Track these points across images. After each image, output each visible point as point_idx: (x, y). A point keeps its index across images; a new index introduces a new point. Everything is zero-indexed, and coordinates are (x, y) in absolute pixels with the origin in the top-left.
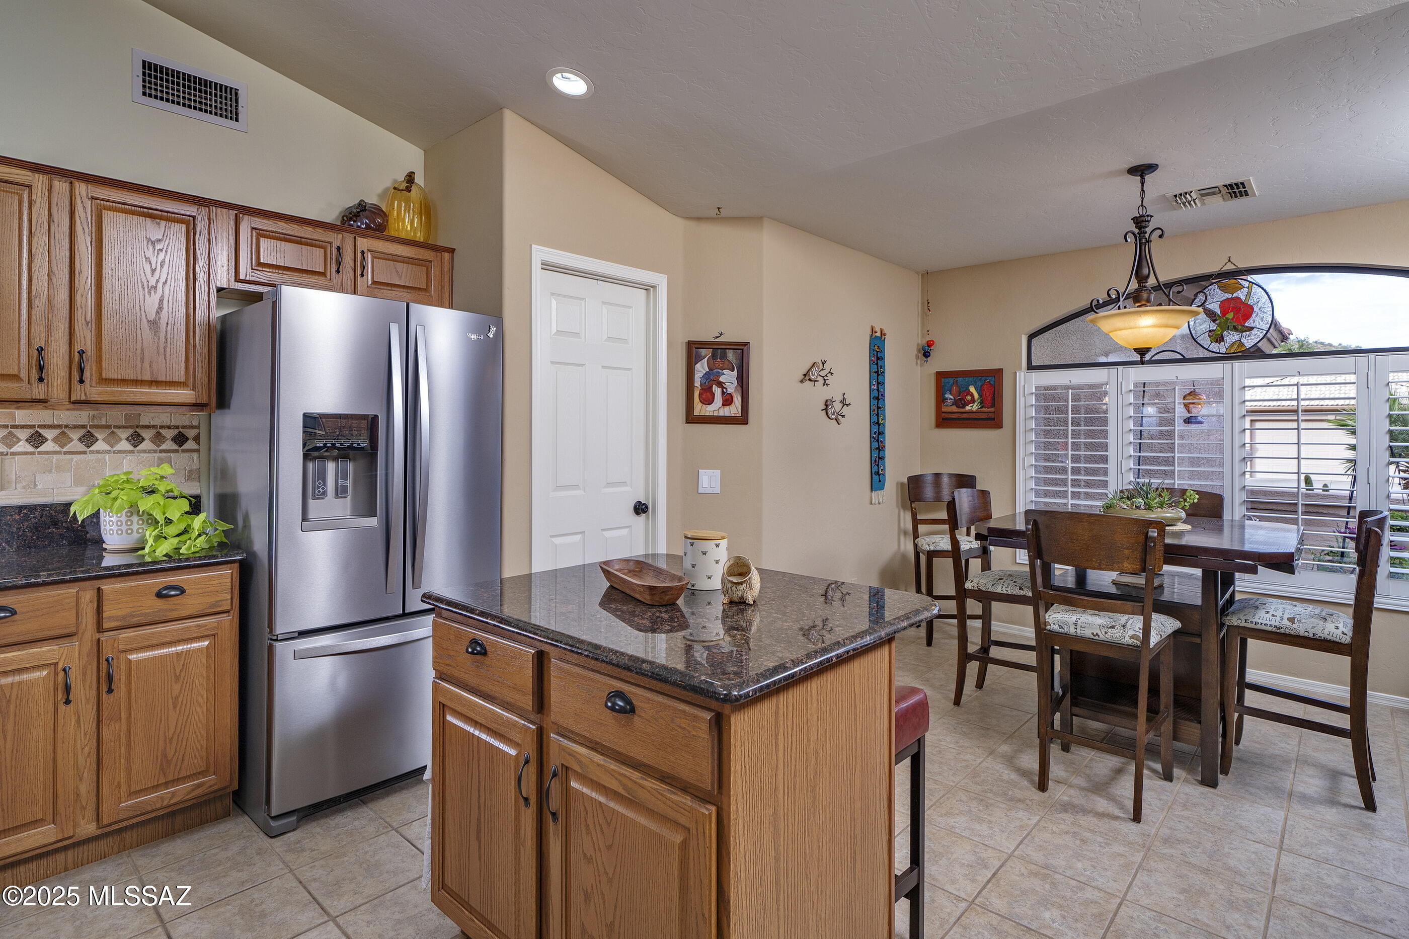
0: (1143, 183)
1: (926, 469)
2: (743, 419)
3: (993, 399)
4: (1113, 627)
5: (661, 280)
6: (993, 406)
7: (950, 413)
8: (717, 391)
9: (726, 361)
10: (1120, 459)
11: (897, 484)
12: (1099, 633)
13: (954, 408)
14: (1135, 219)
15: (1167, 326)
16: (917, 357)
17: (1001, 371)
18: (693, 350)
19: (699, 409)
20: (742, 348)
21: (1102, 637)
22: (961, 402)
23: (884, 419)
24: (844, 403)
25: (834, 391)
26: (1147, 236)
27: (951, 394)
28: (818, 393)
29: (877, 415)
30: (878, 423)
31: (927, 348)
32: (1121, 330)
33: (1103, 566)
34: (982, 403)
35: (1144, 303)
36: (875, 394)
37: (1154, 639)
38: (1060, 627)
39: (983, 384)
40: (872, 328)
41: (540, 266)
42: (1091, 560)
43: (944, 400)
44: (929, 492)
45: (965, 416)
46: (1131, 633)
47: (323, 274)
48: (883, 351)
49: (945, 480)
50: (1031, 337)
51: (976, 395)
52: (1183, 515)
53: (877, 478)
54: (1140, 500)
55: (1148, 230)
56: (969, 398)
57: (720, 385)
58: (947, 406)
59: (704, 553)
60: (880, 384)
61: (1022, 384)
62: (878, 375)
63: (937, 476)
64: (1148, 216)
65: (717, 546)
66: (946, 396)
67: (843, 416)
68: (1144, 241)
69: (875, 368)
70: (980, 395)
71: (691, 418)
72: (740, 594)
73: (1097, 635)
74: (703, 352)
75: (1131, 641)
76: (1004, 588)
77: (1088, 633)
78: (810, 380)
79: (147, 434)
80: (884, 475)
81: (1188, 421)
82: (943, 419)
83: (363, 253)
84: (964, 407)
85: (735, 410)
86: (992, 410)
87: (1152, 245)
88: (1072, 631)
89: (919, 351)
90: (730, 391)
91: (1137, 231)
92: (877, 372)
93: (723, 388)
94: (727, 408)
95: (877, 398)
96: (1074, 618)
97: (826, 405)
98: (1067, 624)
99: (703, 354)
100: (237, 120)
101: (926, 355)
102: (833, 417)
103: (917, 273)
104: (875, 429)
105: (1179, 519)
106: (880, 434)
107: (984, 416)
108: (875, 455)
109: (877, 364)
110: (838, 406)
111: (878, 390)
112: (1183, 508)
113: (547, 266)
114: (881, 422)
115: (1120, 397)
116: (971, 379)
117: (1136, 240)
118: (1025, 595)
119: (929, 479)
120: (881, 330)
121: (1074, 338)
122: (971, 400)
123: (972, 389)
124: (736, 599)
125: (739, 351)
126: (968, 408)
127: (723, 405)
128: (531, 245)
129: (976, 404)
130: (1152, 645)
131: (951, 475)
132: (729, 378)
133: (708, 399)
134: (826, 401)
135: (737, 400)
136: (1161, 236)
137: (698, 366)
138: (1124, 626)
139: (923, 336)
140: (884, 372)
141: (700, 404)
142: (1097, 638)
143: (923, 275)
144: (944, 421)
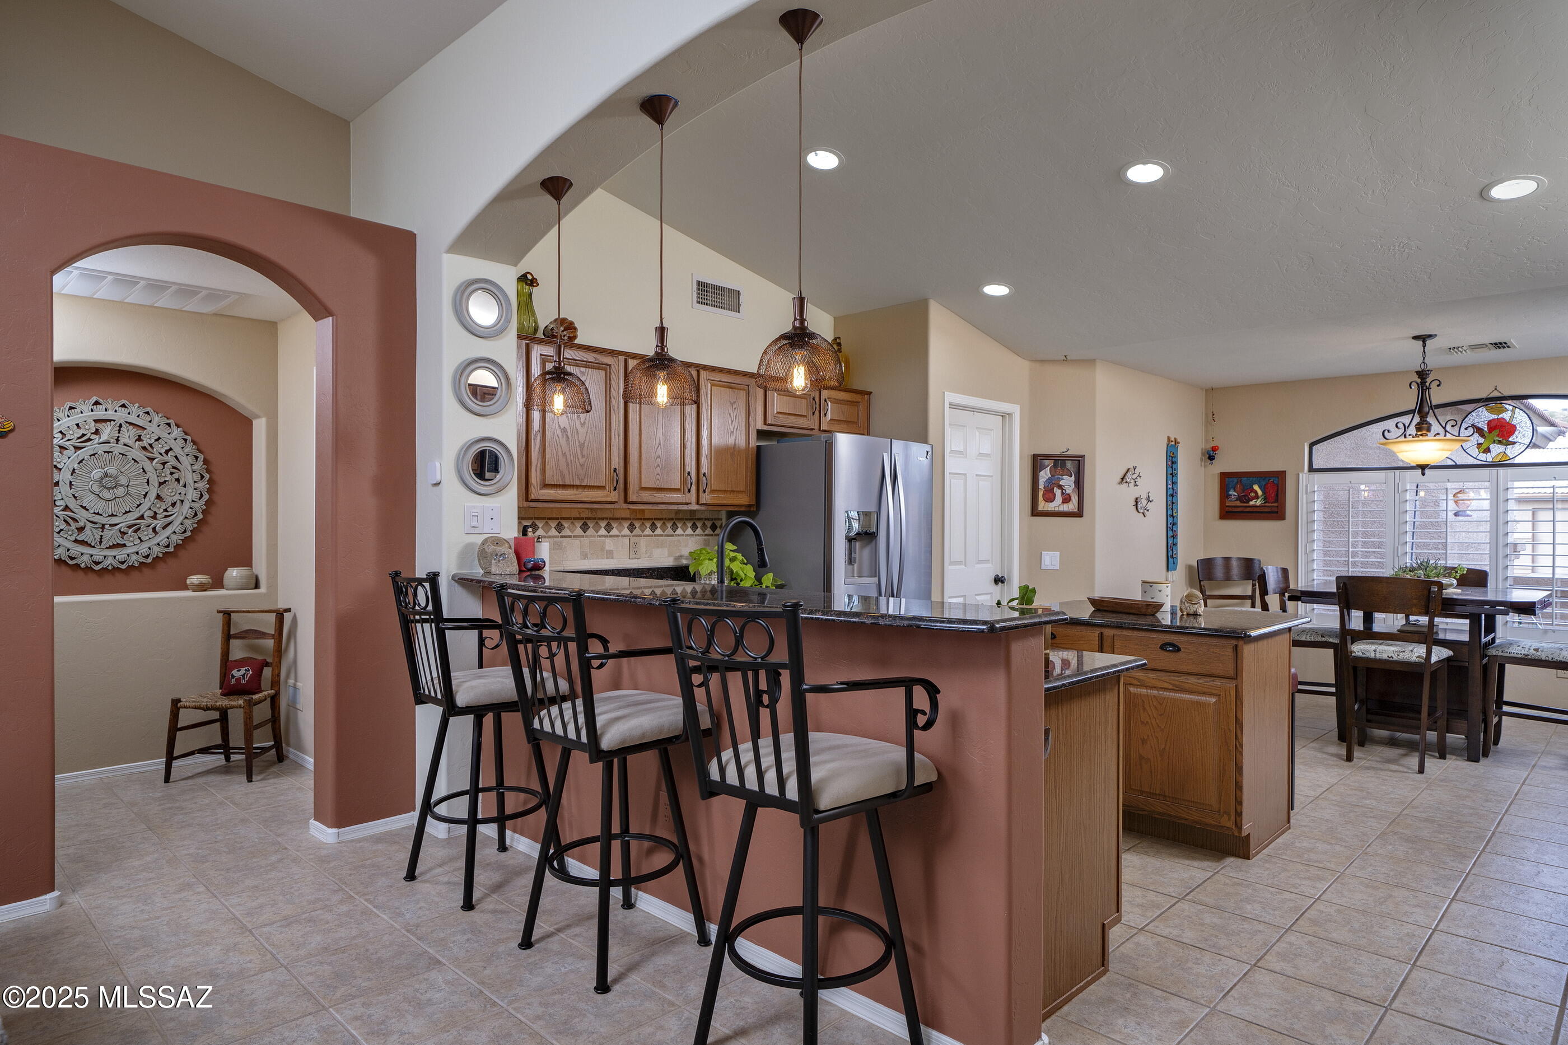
0: (1424, 347)
1: (1217, 553)
2: (1079, 514)
3: (1277, 496)
4: (1404, 652)
5: (1015, 409)
6: (1277, 501)
7: (1235, 507)
8: (1058, 492)
9: (1065, 470)
10: (1396, 544)
11: (1186, 565)
12: (1393, 656)
13: (1238, 503)
14: (1418, 373)
15: (1443, 450)
16: (1201, 460)
17: (1284, 473)
18: (1037, 462)
19: (1043, 506)
20: (1079, 461)
21: (1395, 658)
22: (1244, 498)
23: (1177, 512)
24: (1149, 500)
25: (1141, 492)
26: (1427, 384)
27: (1235, 491)
28: (1130, 492)
29: (1172, 509)
30: (1172, 516)
31: (1212, 452)
32: (1406, 451)
33: (1397, 611)
34: (1266, 499)
35: (1424, 432)
36: (1170, 492)
37: (1434, 659)
38: (1363, 653)
39: (1267, 484)
40: (1169, 438)
41: (948, 406)
42: (1389, 608)
43: (1228, 496)
44: (1219, 572)
45: (1248, 509)
46: (1417, 655)
47: (805, 416)
48: (1176, 457)
49: (1234, 564)
50: (1312, 445)
51: (1260, 492)
52: (1455, 582)
53: (1171, 560)
54: (1421, 572)
55: (1429, 380)
56: (1253, 494)
57: (1060, 487)
58: (1231, 501)
59: (1160, 591)
60: (1174, 483)
61: (1305, 484)
62: (1173, 476)
63: (1227, 560)
64: (1428, 371)
65: (1167, 587)
66: (1230, 493)
67: (1148, 510)
68: (1425, 388)
69: (1170, 471)
70: (1264, 492)
71: (1035, 512)
72: (1195, 609)
73: (1392, 657)
74: (1047, 462)
75: (1417, 660)
76: (1308, 637)
77: (1384, 656)
78: (1126, 482)
79: (699, 524)
80: (1176, 558)
81: (1456, 515)
82: (1227, 512)
83: (825, 401)
84: (1248, 502)
85: (1072, 506)
86: (1275, 505)
87: (1431, 390)
88: (1372, 655)
89: (1203, 454)
90: (1068, 492)
91: (1419, 381)
92: (1172, 474)
93: (1062, 489)
94: (1066, 505)
95: (1172, 496)
96: (1373, 647)
97: (1137, 502)
98: (1368, 651)
99: (1046, 464)
100: (739, 312)
101: (1211, 458)
102: (1142, 511)
103: (1202, 389)
104: (1170, 520)
105: (1451, 585)
106: (1173, 524)
107: (1267, 510)
108: (1170, 542)
109: (1172, 467)
110: (1144, 502)
111: (1173, 489)
112: (1454, 578)
113: (953, 406)
114: (1174, 515)
115: (1397, 495)
116: (1254, 479)
117: (1419, 387)
118: (1326, 642)
119: (1220, 563)
120: (1175, 439)
121: (1348, 442)
122: (1255, 497)
123: (1256, 487)
124: (1191, 612)
125: (1076, 462)
126: (1252, 503)
127: (1063, 502)
128: (944, 393)
129: (1259, 500)
130: (1432, 662)
131: (1239, 559)
132: (1068, 482)
133: (1050, 498)
134: (1137, 499)
135: (1075, 499)
136: (1438, 386)
137: (1042, 473)
138: (1412, 651)
139: (1207, 441)
140: (1177, 474)
141: (1044, 502)
142: (1391, 659)
143: (1207, 391)
144: (1227, 513)
